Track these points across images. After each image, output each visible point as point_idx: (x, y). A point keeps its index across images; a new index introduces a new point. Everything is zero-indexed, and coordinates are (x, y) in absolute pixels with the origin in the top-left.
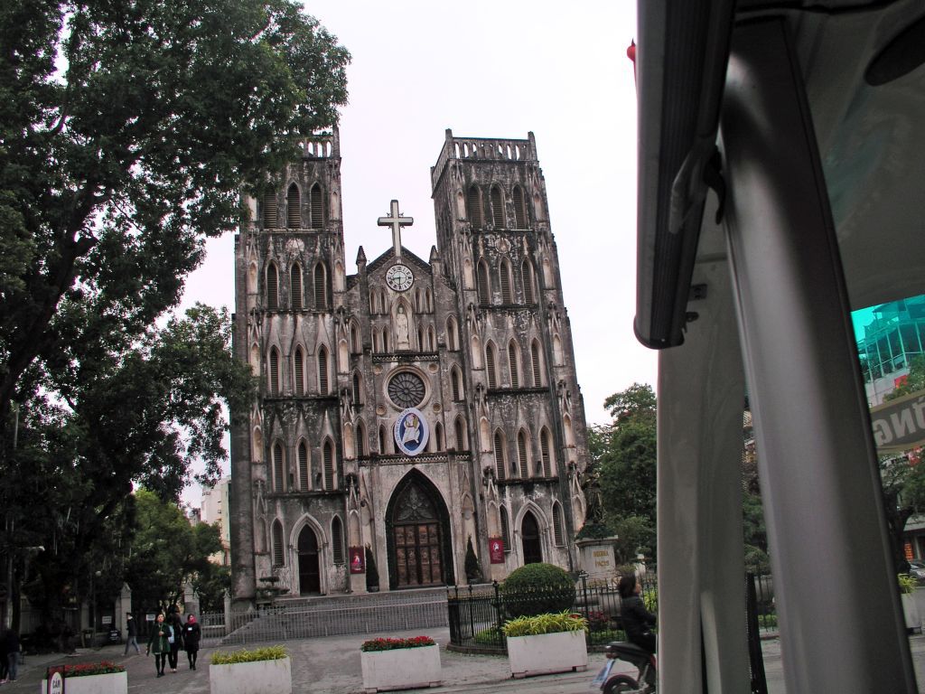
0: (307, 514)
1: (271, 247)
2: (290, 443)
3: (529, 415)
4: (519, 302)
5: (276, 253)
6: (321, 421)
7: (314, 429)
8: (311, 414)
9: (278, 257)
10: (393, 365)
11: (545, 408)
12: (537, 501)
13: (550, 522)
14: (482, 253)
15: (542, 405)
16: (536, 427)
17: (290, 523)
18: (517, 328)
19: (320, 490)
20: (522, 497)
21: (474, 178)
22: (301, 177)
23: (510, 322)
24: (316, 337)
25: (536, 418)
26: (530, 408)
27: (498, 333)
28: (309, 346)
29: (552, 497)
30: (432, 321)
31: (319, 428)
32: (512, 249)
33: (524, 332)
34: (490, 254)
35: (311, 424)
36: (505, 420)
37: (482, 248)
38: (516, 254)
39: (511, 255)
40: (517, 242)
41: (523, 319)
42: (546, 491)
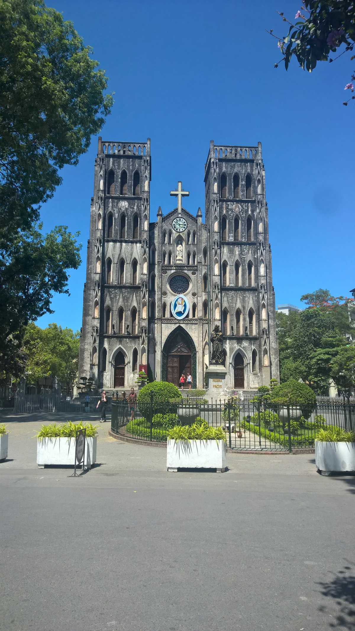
0: (120, 346)
1: (110, 205)
2: (114, 309)
3: (243, 301)
4: (243, 240)
5: (113, 208)
6: (131, 298)
7: (127, 302)
8: (126, 294)
9: (114, 210)
10: (173, 271)
11: (253, 299)
13: (250, 360)
14: (224, 212)
15: (251, 296)
16: (246, 308)
17: (111, 349)
18: (241, 254)
19: (128, 334)
20: (236, 345)
21: (224, 169)
22: (128, 166)
23: (237, 250)
24: (132, 255)
25: (247, 303)
26: (244, 298)
27: (230, 257)
28: (128, 259)
29: (253, 346)
30: (195, 249)
31: (130, 301)
32: (241, 210)
33: (244, 256)
34: (229, 213)
35: (126, 299)
36: (229, 303)
37: (225, 209)
38: (244, 213)
39: (241, 213)
40: (245, 206)
41: (244, 249)
42: (249, 343)
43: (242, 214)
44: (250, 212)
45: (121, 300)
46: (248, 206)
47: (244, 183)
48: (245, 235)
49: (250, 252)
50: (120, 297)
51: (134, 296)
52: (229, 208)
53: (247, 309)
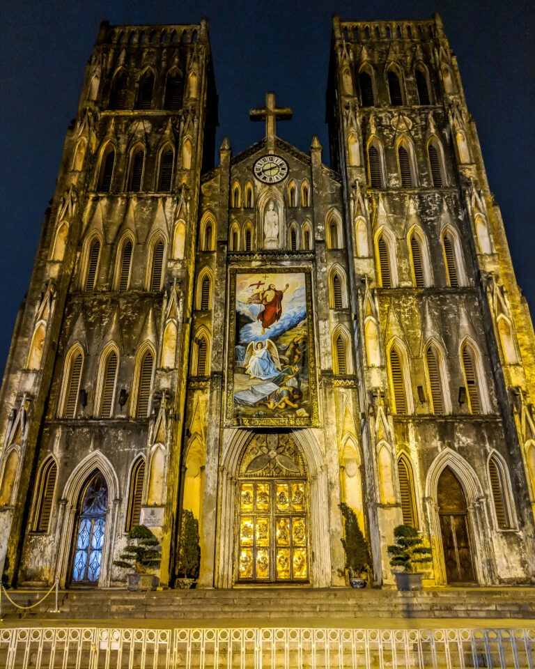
0: (97, 452)
1: (112, 128)
2: (94, 350)
3: (443, 322)
4: (425, 185)
5: (116, 134)
6: (140, 323)
7: (130, 332)
8: (129, 313)
9: (118, 139)
10: (254, 264)
11: (469, 314)
12: (461, 450)
13: (484, 487)
14: (373, 131)
15: (463, 311)
16: (454, 338)
17: (69, 463)
18: (422, 214)
19: (124, 416)
20: (436, 443)
21: (365, 57)
22: (158, 62)
23: (411, 206)
24: (151, 223)
25: (453, 328)
26: (443, 313)
27: (395, 220)
28: (140, 234)
29: (488, 445)
30: (309, 215)
31: (137, 330)
32: (413, 127)
33: (432, 218)
34: (385, 133)
35: (126, 327)
36: (405, 328)
37: (373, 126)
38: (420, 132)
39: (413, 133)
40: (421, 120)
41: (430, 204)
42: (477, 436)
43: (416, 134)
44: (433, 131)
45: (113, 327)
46: (426, 120)
47: (411, 78)
48: (428, 175)
49: (445, 208)
50: (111, 319)
51: (150, 317)
52: (384, 123)
53: (455, 341)
